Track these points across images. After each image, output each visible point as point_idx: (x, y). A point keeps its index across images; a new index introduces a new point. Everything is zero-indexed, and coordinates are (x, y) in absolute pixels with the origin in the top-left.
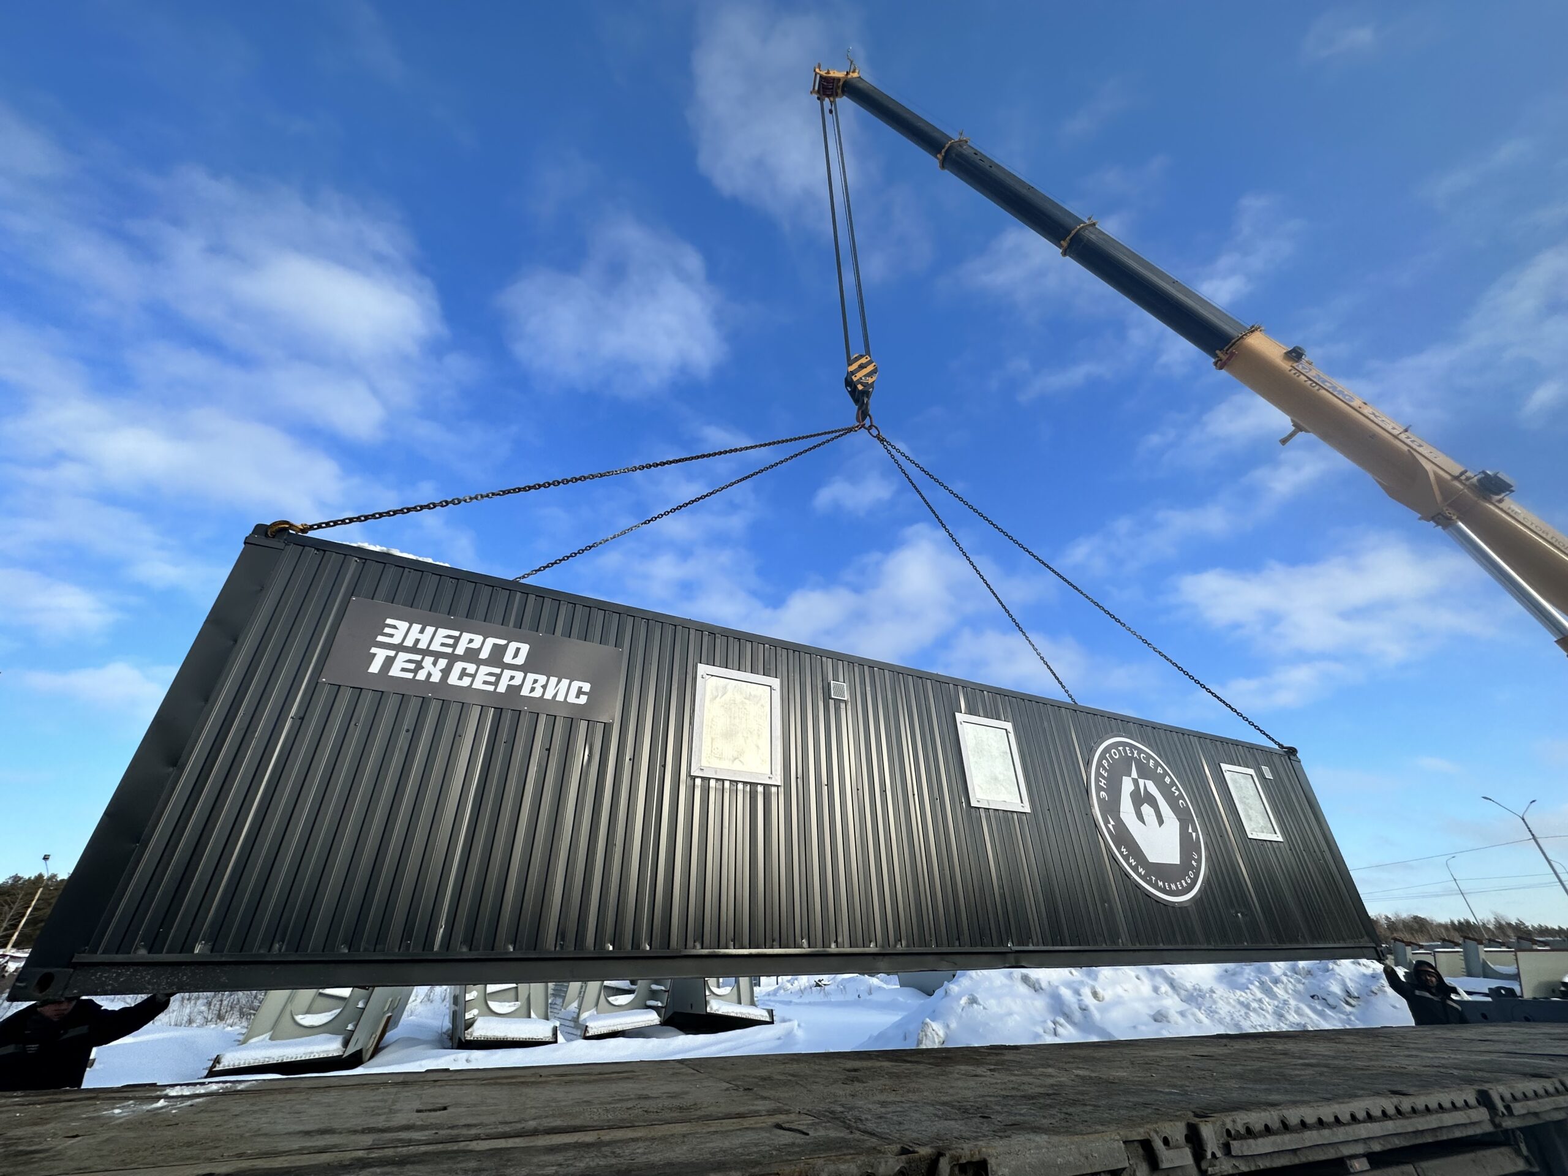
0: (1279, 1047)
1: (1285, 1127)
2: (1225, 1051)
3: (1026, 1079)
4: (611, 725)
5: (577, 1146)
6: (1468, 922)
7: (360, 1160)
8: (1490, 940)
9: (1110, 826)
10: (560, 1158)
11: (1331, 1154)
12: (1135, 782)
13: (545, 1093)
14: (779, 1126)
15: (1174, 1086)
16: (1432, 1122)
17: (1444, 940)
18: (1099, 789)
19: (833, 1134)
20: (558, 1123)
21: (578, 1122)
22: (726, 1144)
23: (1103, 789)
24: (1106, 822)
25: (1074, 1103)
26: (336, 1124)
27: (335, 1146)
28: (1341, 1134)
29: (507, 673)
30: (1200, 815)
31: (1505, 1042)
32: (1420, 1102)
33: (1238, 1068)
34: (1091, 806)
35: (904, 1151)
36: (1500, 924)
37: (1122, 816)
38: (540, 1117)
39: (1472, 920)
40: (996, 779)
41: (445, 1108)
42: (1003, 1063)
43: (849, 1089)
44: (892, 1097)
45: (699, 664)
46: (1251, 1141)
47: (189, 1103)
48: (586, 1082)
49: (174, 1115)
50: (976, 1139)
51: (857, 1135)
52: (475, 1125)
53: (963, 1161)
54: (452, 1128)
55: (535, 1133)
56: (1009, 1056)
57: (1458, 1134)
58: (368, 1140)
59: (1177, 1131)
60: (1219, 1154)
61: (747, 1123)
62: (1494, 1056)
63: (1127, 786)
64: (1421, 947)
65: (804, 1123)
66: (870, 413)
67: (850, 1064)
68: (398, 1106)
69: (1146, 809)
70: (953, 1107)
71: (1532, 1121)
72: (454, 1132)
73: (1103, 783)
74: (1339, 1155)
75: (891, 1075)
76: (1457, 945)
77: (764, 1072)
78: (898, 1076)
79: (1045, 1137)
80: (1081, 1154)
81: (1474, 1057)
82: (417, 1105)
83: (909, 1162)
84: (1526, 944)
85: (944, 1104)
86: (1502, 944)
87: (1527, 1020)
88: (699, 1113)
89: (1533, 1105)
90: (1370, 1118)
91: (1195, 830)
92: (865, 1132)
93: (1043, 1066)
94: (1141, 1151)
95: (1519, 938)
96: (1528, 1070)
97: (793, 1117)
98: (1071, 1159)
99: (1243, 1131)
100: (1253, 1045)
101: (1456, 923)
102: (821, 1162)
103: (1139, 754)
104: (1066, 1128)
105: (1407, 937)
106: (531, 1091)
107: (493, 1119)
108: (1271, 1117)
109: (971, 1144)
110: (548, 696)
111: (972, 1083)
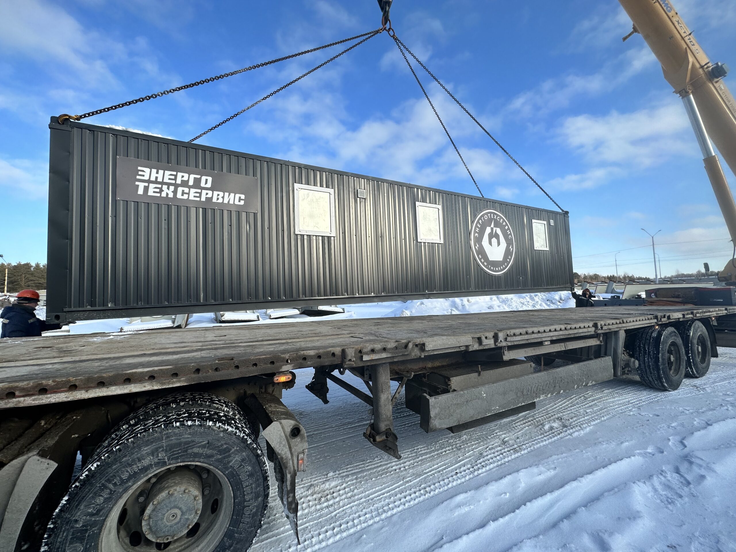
0: (531, 314)
1: (527, 333)
2: (512, 315)
3: (440, 323)
4: (257, 213)
5: (279, 343)
6: (614, 276)
7: (199, 349)
8: (619, 281)
9: (476, 247)
10: (274, 346)
11: (539, 340)
12: (492, 229)
13: (263, 331)
14: (352, 337)
15: (492, 324)
16: (576, 331)
17: (603, 281)
18: (475, 232)
19: (371, 338)
20: (270, 338)
21: (278, 338)
22: (334, 341)
23: (477, 232)
24: (475, 245)
25: (456, 329)
26: (185, 341)
27: (188, 346)
28: (544, 335)
29: (204, 192)
30: (516, 241)
31: (609, 311)
32: (573, 326)
33: (515, 319)
34: (470, 239)
35: (396, 341)
36: (625, 276)
37: (483, 243)
38: (263, 337)
39: (616, 275)
40: (430, 230)
41: (225, 336)
42: (432, 320)
43: (376, 327)
44: (392, 329)
45: (295, 184)
46: (514, 337)
47: (123, 337)
48: (277, 328)
49: (119, 340)
50: (422, 338)
51: (380, 338)
52: (239, 340)
53: (417, 343)
54: (231, 340)
55: (262, 341)
56: (434, 318)
57: (582, 335)
58: (200, 344)
59: (491, 335)
60: (502, 341)
61: (340, 336)
62: (604, 314)
63: (488, 230)
64: (593, 284)
65: (361, 336)
66: (390, 18)
67: (376, 321)
68: (206, 336)
69: (494, 240)
70: (414, 331)
71: (607, 331)
72: (232, 341)
73: (477, 230)
74: (542, 340)
75: (391, 323)
76: (606, 283)
77: (345, 324)
78: (394, 324)
79: (446, 337)
80: (457, 341)
81: (597, 315)
82: (214, 335)
83: (399, 344)
84: (631, 282)
85: (411, 330)
86: (623, 283)
87: (620, 305)
88: (322, 334)
89: (610, 327)
90: (555, 330)
91: (513, 247)
92: (383, 337)
93: (446, 320)
94: (477, 340)
95: (630, 280)
96: (613, 318)
97: (356, 334)
98: (454, 342)
99: (512, 334)
100: (522, 313)
101: (609, 276)
102: (368, 344)
103: (497, 217)
104: (454, 334)
105: (589, 281)
106: (257, 331)
107: (245, 338)
108: (523, 331)
109: (420, 339)
110: (226, 201)
111: (421, 325)
